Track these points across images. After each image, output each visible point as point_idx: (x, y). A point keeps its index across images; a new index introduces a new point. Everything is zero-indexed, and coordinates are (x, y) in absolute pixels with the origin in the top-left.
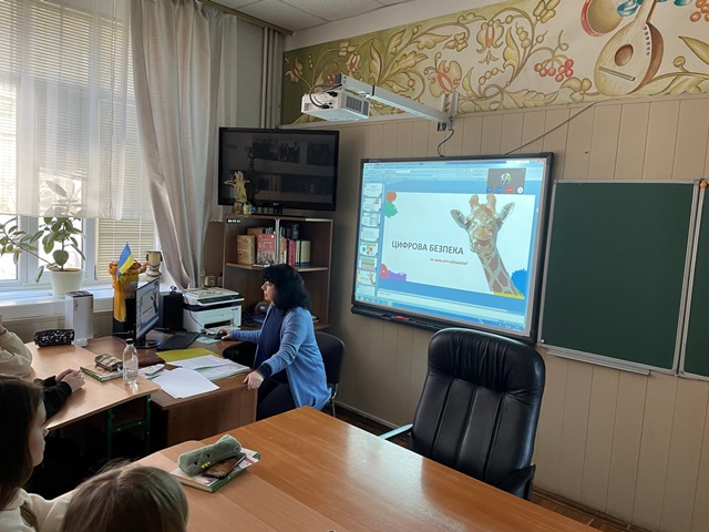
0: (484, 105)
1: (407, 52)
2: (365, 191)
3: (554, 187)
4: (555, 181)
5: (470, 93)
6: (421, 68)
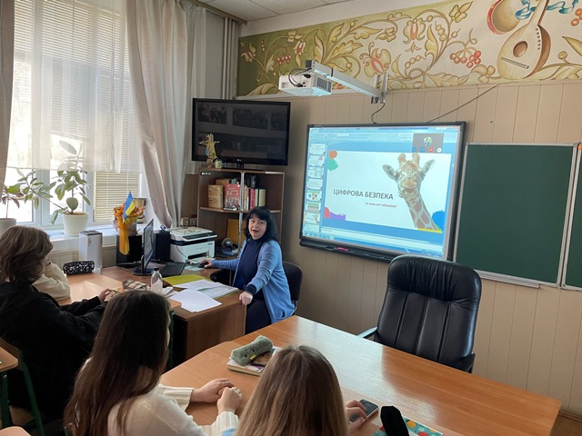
0: (409, 84)
1: (345, 40)
2: (311, 150)
3: (466, 147)
4: (467, 144)
5: (398, 74)
6: (357, 53)
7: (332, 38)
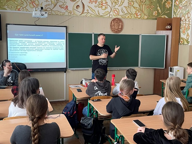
4: (68, 33)
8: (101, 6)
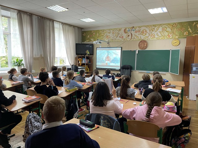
3: (122, 51)
5: (111, 39)
6: (104, 35)
7: (100, 32)
8: (142, 33)
